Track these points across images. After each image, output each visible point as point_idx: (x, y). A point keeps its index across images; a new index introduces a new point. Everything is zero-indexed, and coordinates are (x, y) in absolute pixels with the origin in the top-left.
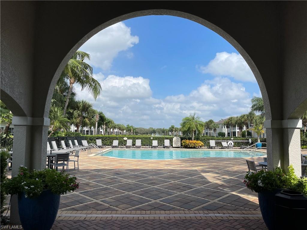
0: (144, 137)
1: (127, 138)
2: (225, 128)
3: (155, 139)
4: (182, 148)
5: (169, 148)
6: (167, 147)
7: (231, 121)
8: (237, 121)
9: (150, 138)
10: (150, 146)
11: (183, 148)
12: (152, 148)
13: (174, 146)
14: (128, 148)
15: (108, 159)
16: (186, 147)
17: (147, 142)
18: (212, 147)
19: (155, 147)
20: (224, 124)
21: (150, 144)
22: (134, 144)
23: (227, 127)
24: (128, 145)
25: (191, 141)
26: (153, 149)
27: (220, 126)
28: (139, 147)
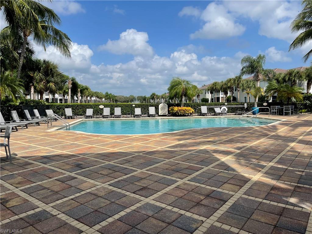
0: (124, 105)
1: (103, 106)
2: (208, 93)
3: (137, 106)
4: (169, 116)
5: (154, 117)
6: (152, 116)
7: (215, 86)
8: (223, 86)
9: (131, 105)
10: (131, 115)
11: (171, 116)
12: (134, 117)
13: (160, 114)
14: (105, 118)
15: (73, 136)
16: (175, 115)
17: (128, 111)
18: (203, 113)
19: (138, 116)
20: (208, 90)
21: (132, 113)
22: (112, 113)
23: (211, 93)
24: (105, 114)
25: (180, 108)
26: (136, 118)
27: (204, 92)
28: (118, 117)
